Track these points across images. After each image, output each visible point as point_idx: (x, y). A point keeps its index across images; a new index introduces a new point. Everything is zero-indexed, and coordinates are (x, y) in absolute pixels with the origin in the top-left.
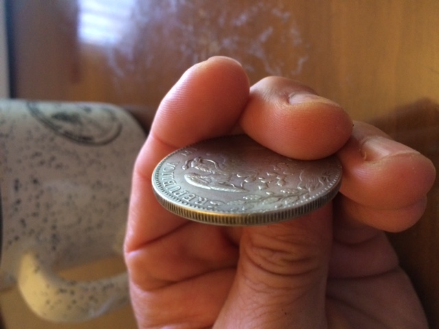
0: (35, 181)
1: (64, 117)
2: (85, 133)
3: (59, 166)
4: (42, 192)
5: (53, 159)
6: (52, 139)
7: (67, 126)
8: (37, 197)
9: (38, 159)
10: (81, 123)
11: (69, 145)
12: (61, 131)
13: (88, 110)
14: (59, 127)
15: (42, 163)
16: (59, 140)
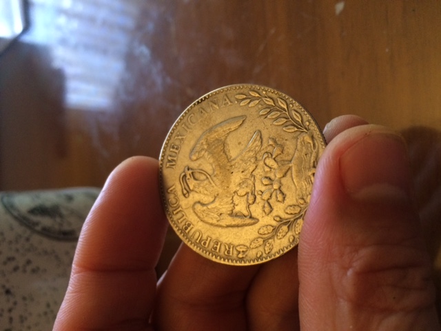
0: (8, 292)
1: (41, 210)
2: (66, 228)
3: (34, 271)
4: (15, 303)
5: (29, 262)
6: (28, 239)
7: (46, 221)
8: (10, 310)
9: (12, 265)
10: (61, 216)
11: (47, 244)
12: (38, 228)
13: (70, 198)
14: (37, 224)
15: (16, 269)
16: (36, 239)
